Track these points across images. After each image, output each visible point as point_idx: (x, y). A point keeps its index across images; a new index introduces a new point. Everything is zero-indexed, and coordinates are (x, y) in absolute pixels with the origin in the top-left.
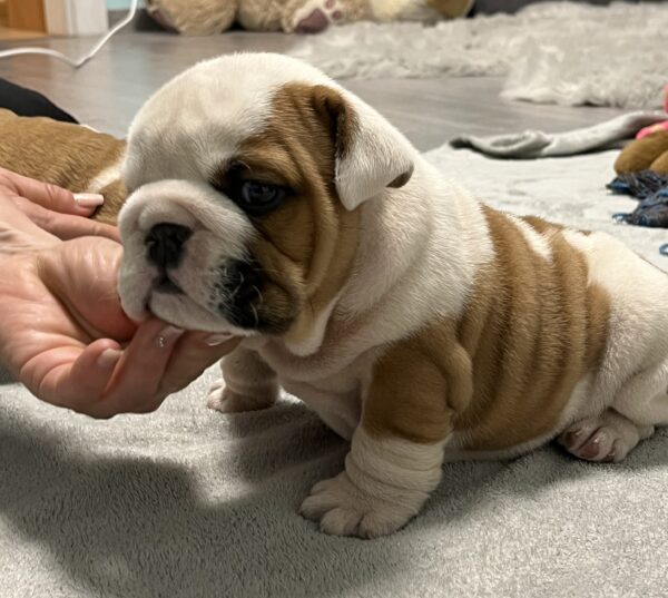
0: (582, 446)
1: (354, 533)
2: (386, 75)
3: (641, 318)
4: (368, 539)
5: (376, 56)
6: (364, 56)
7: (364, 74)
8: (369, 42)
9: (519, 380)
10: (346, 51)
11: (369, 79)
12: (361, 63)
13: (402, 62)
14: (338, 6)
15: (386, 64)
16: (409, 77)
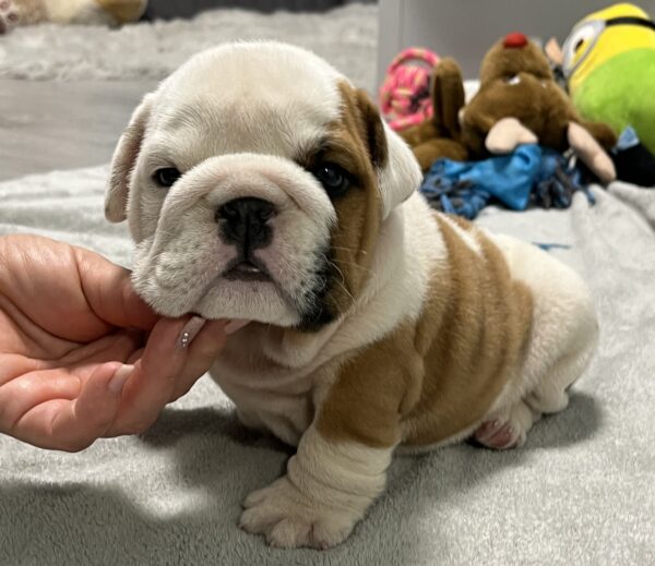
0: (495, 435)
1: (306, 543)
2: (86, 76)
3: (563, 310)
4: (322, 549)
5: (74, 57)
6: (62, 57)
7: (64, 76)
8: (60, 42)
9: (466, 368)
10: (40, 52)
11: (69, 81)
12: (59, 65)
13: (101, 64)
14: (14, 8)
15: (84, 66)
16: (110, 79)
